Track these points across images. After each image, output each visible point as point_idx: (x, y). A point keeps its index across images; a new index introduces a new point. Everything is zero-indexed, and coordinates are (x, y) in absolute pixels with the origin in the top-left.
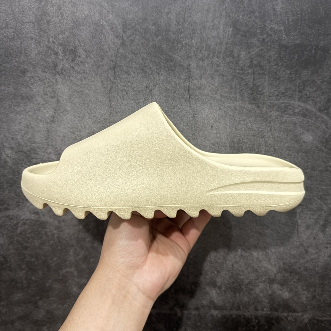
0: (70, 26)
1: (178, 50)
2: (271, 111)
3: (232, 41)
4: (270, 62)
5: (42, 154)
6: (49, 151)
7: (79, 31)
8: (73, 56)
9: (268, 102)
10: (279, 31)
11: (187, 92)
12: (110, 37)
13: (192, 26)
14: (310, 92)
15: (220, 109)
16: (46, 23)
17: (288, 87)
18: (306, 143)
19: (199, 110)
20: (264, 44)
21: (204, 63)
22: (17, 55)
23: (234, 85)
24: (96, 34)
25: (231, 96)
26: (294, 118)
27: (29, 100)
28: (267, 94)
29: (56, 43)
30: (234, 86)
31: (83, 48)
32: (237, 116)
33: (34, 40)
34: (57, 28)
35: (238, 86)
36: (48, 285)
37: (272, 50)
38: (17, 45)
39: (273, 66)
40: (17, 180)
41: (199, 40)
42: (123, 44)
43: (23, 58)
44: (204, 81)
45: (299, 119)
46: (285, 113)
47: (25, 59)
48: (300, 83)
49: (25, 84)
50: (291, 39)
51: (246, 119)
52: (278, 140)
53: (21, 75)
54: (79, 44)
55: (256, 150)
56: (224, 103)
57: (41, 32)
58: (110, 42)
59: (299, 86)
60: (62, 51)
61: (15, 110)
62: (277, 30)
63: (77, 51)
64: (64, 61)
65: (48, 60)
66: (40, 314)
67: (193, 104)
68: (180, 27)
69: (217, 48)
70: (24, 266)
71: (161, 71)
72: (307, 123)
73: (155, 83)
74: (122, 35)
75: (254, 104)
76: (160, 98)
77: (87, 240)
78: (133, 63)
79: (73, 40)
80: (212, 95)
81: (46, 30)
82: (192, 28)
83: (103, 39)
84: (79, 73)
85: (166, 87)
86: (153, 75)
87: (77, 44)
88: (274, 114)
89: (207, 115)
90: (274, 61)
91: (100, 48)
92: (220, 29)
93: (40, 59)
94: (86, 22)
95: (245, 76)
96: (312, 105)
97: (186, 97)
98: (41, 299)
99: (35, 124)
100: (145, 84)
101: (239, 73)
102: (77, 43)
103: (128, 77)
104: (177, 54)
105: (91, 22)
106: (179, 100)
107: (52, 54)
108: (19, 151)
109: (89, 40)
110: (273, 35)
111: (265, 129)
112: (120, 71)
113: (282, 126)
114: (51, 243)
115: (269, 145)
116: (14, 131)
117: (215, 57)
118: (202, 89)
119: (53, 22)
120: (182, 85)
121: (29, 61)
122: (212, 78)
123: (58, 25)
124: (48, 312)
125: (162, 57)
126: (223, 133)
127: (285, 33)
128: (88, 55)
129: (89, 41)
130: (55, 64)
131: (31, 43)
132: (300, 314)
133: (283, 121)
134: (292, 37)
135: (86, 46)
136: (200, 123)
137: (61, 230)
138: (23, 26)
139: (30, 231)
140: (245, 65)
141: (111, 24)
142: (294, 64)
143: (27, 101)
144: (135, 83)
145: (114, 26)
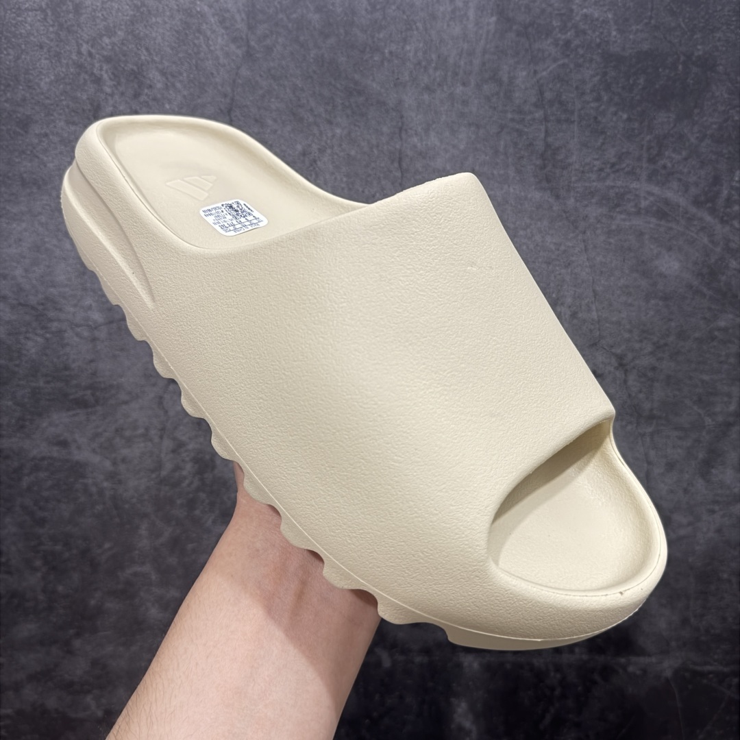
0: (127, 15)
1: (375, 69)
2: (586, 206)
3: (497, 47)
4: (583, 94)
5: (72, 310)
6: (86, 303)
7: (148, 27)
8: (136, 86)
9: (580, 185)
10: (603, 21)
11: (396, 165)
12: (220, 40)
13: (404, 12)
14: (674, 161)
16: (73, 11)
17: (624, 150)
18: (665, 277)
20: (568, 53)
21: (433, 98)
22: (9, 85)
23: (502, 147)
24: (186, 34)
25: (495, 172)
26: (638, 222)
27: (39, 188)
28: (577, 167)
29: (97, 56)
30: (501, 149)
31: (157, 67)
33: (45, 50)
34: (98, 21)
35: (511, 150)
36: (93, 602)
37: (588, 65)
38: (8, 63)
39: (588, 103)
40: (16, 369)
41: (421, 45)
42: (249, 55)
43: (23, 92)
44: (433, 140)
45: (649, 223)
46: (618, 210)
47: (28, 95)
48: (650, 141)
49: (29, 152)
50: (630, 39)
51: (531, 224)
52: (602, 272)
53: (18, 130)
54: (148, 58)
55: (554, 296)
57: (61, 30)
58: (219, 53)
59: (649, 148)
60: (110, 74)
61: (8, 210)
62: (597, 20)
63: (145, 73)
64: (117, 97)
65: (79, 95)
66: (78, 668)
68: (378, 15)
69: (462, 63)
70: (38, 563)
71: (335, 117)
72: (666, 233)
73: (323, 144)
74: (247, 35)
75: (549, 191)
76: (336, 179)
77: (179, 502)
78: (273, 100)
79: (135, 49)
81: (73, 25)
82: (405, 17)
83: (204, 46)
85: (348, 155)
86: (318, 126)
87: (143, 58)
88: (594, 211)
90: (592, 91)
91: (196, 67)
92: (468, 19)
93: (61, 94)
94: (163, 8)
95: (525, 126)
96: (678, 192)
97: (394, 177)
98: (78, 635)
99: (55, 242)
100: (299, 147)
101: (512, 120)
102: (144, 56)
104: (371, 78)
105: (176, 7)
106: (378, 184)
107: (89, 82)
108: (20, 304)
109: (172, 49)
110: (590, 32)
111: (573, 247)
112: (243, 118)
113: (612, 241)
114: (97, 509)
115: (583, 282)
116: (7, 258)
117: (459, 85)
118: (430, 157)
119: (89, 7)
120: (385, 147)
121: (36, 98)
122: (453, 132)
123: (100, 15)
124: (94, 663)
125: (338, 86)
127: (616, 27)
128: (169, 84)
129: (171, 52)
130: (95, 104)
131: (40, 56)
132: (654, 660)
133: (614, 227)
134: (631, 37)
135: (164, 61)
137: (120, 482)
138: (20, 19)
139: (50, 483)
140: (525, 101)
141: (221, 10)
142: (638, 97)
143: (35, 190)
145: (227, 15)
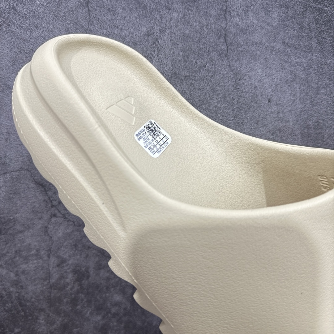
11: (222, 40)
15: (283, 68)
19: (244, 71)
25: (301, 43)
32: (314, 79)
44: (252, 19)
56: (289, 56)
67: (234, 61)
77: (65, 300)
80: (267, 44)
84: (25, 17)
89: (260, 80)
97: (221, 50)
100: (144, 29)
103: (113, 17)
106: (208, 56)
112: (98, 8)
114: (7, 307)
120: (213, 26)
122: (267, 12)
126: (290, 111)
136: (247, 96)
137: (22, 287)
144: (127, 28)
